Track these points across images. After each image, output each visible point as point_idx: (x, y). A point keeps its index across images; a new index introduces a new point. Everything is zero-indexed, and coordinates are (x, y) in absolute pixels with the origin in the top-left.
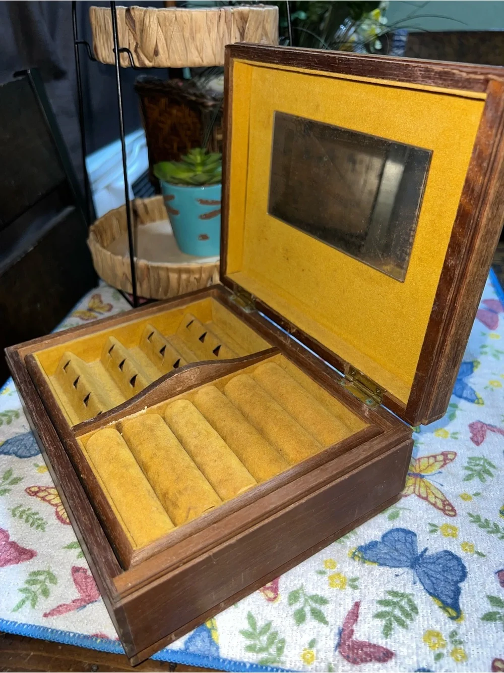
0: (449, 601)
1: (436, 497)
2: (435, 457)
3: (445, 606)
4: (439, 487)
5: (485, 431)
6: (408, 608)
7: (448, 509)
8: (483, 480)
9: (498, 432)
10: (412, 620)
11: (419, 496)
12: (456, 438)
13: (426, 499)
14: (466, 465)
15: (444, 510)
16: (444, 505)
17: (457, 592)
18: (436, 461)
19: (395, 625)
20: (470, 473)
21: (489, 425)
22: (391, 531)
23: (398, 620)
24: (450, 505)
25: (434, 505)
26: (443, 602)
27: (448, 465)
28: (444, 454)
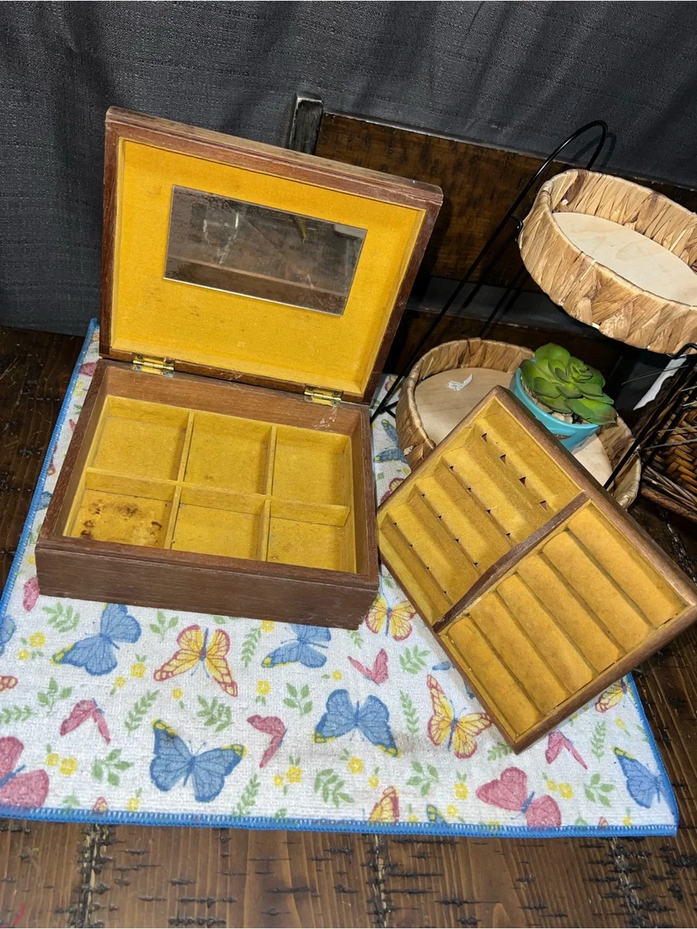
0: (69, 656)
1: (177, 667)
2: (229, 674)
3: (66, 653)
4: (190, 672)
5: (271, 733)
6: (65, 626)
7: (163, 674)
8: (200, 714)
9: (272, 747)
10: (54, 627)
11: (178, 653)
12: (257, 701)
13: (175, 657)
14: (220, 702)
15: (162, 670)
16: (167, 672)
17: (76, 664)
18: (222, 675)
19: (50, 616)
20: (210, 705)
21: (281, 741)
22: (137, 624)
23: (55, 619)
24: (167, 677)
25: (168, 664)
26: (68, 652)
27: (218, 686)
28: (233, 684)
